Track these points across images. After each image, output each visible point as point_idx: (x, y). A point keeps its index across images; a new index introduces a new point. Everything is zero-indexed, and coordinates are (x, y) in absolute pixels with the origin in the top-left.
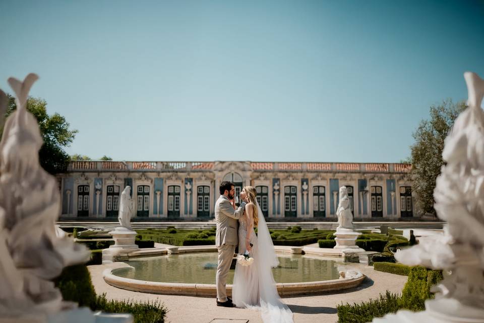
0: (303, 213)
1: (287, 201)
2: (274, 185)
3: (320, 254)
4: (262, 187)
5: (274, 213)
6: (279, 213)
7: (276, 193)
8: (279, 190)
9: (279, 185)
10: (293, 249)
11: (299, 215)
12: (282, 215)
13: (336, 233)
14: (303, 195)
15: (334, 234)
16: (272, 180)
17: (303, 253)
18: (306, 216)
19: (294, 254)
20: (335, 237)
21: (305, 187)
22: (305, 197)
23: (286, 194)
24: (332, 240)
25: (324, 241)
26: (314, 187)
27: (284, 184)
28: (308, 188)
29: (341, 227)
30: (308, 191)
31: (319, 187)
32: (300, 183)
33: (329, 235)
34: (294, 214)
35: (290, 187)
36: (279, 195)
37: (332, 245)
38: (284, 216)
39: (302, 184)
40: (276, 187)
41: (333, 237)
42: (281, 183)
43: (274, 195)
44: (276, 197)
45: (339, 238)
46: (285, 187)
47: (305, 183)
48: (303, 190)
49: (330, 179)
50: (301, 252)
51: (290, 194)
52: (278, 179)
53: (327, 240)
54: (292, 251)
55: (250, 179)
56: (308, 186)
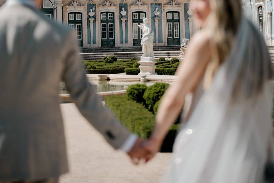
0: (122, 42)
1: (103, 28)
2: (88, 12)
3: (125, 80)
4: (75, 13)
5: (89, 43)
6: (94, 42)
7: (92, 20)
8: (94, 17)
9: (94, 11)
10: (99, 76)
11: (118, 44)
12: (98, 44)
13: (140, 61)
14: (121, 22)
15: (138, 62)
16: (86, 6)
17: (108, 79)
18: (124, 45)
19: (100, 80)
20: (140, 64)
21: (124, 13)
22: (124, 24)
23: (102, 21)
24: (138, 68)
25: (130, 69)
26: (133, 13)
27: (100, 10)
28: (127, 14)
29: (145, 56)
30: (127, 18)
31: (139, 12)
32: (118, 9)
33: (135, 63)
34: (112, 43)
35: (107, 13)
36: (94, 22)
37: (137, 72)
38: (100, 46)
39: (121, 10)
40: (92, 14)
41: (138, 65)
42: (97, 9)
43: (89, 22)
44: (92, 25)
45: (142, 66)
46: (101, 13)
47: (123, 9)
48: (122, 16)
49: (151, 4)
50: (107, 79)
51: (107, 21)
52: (94, 5)
53: (134, 68)
54: (98, 78)
55: (62, 5)
56: (127, 12)
